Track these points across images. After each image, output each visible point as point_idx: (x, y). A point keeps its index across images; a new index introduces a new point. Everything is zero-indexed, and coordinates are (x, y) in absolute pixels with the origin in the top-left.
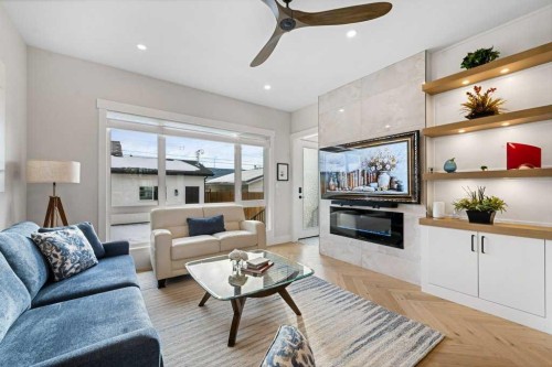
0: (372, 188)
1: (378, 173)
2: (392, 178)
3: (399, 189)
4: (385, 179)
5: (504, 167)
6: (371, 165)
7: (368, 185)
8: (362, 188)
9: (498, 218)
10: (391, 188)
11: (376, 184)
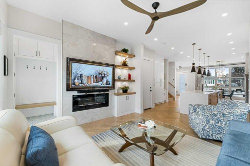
0: (100, 84)
1: (103, 78)
2: (107, 80)
3: (109, 84)
4: (105, 80)
5: (128, 79)
6: (100, 74)
7: (98, 82)
8: (95, 84)
9: (128, 91)
10: (107, 84)
11: (101, 82)
